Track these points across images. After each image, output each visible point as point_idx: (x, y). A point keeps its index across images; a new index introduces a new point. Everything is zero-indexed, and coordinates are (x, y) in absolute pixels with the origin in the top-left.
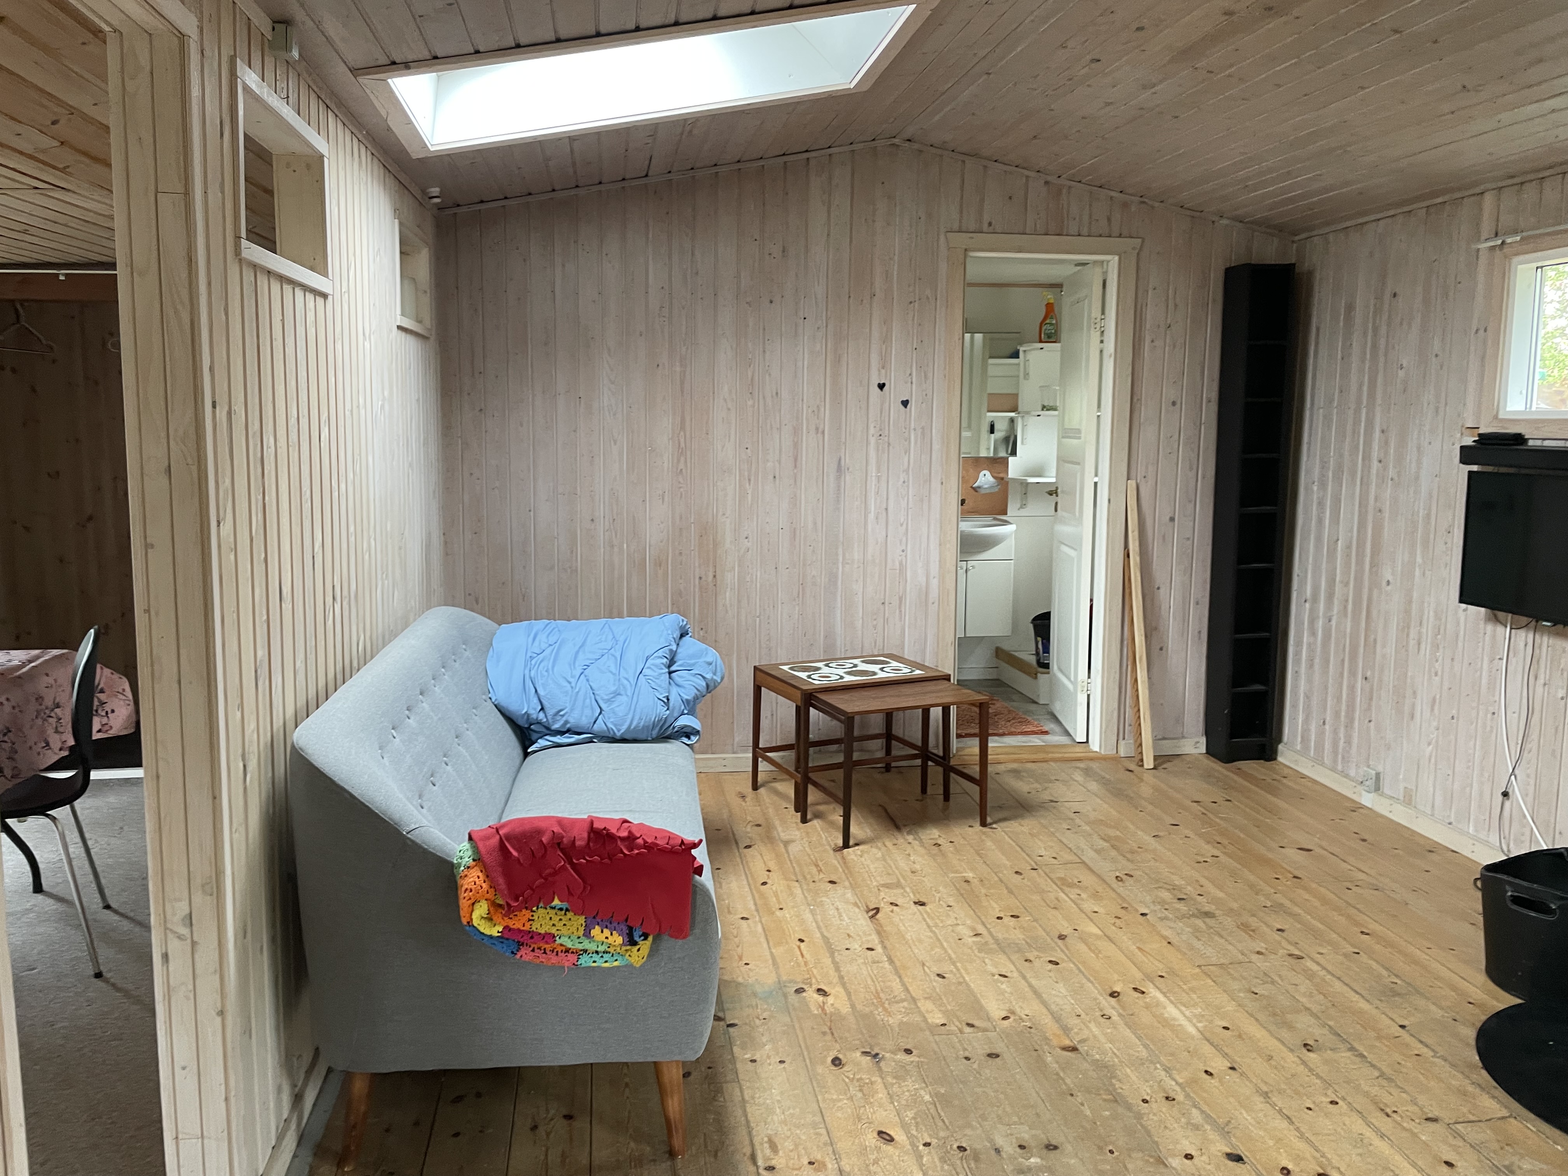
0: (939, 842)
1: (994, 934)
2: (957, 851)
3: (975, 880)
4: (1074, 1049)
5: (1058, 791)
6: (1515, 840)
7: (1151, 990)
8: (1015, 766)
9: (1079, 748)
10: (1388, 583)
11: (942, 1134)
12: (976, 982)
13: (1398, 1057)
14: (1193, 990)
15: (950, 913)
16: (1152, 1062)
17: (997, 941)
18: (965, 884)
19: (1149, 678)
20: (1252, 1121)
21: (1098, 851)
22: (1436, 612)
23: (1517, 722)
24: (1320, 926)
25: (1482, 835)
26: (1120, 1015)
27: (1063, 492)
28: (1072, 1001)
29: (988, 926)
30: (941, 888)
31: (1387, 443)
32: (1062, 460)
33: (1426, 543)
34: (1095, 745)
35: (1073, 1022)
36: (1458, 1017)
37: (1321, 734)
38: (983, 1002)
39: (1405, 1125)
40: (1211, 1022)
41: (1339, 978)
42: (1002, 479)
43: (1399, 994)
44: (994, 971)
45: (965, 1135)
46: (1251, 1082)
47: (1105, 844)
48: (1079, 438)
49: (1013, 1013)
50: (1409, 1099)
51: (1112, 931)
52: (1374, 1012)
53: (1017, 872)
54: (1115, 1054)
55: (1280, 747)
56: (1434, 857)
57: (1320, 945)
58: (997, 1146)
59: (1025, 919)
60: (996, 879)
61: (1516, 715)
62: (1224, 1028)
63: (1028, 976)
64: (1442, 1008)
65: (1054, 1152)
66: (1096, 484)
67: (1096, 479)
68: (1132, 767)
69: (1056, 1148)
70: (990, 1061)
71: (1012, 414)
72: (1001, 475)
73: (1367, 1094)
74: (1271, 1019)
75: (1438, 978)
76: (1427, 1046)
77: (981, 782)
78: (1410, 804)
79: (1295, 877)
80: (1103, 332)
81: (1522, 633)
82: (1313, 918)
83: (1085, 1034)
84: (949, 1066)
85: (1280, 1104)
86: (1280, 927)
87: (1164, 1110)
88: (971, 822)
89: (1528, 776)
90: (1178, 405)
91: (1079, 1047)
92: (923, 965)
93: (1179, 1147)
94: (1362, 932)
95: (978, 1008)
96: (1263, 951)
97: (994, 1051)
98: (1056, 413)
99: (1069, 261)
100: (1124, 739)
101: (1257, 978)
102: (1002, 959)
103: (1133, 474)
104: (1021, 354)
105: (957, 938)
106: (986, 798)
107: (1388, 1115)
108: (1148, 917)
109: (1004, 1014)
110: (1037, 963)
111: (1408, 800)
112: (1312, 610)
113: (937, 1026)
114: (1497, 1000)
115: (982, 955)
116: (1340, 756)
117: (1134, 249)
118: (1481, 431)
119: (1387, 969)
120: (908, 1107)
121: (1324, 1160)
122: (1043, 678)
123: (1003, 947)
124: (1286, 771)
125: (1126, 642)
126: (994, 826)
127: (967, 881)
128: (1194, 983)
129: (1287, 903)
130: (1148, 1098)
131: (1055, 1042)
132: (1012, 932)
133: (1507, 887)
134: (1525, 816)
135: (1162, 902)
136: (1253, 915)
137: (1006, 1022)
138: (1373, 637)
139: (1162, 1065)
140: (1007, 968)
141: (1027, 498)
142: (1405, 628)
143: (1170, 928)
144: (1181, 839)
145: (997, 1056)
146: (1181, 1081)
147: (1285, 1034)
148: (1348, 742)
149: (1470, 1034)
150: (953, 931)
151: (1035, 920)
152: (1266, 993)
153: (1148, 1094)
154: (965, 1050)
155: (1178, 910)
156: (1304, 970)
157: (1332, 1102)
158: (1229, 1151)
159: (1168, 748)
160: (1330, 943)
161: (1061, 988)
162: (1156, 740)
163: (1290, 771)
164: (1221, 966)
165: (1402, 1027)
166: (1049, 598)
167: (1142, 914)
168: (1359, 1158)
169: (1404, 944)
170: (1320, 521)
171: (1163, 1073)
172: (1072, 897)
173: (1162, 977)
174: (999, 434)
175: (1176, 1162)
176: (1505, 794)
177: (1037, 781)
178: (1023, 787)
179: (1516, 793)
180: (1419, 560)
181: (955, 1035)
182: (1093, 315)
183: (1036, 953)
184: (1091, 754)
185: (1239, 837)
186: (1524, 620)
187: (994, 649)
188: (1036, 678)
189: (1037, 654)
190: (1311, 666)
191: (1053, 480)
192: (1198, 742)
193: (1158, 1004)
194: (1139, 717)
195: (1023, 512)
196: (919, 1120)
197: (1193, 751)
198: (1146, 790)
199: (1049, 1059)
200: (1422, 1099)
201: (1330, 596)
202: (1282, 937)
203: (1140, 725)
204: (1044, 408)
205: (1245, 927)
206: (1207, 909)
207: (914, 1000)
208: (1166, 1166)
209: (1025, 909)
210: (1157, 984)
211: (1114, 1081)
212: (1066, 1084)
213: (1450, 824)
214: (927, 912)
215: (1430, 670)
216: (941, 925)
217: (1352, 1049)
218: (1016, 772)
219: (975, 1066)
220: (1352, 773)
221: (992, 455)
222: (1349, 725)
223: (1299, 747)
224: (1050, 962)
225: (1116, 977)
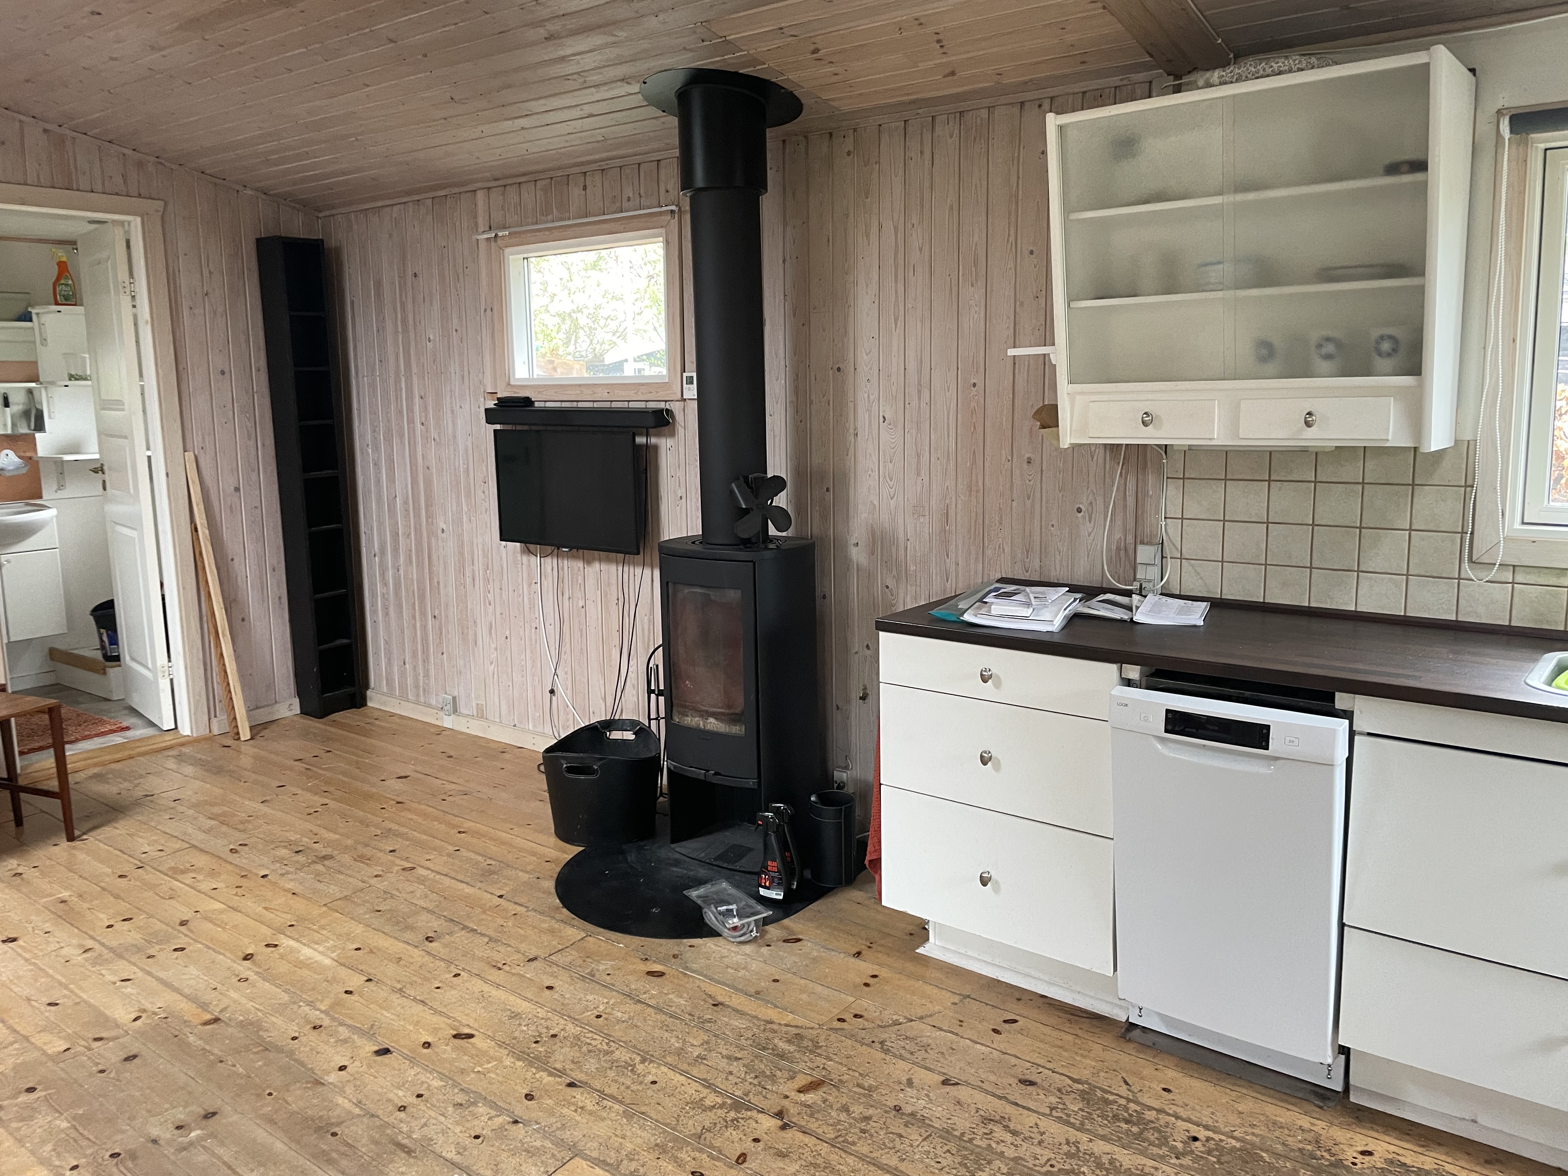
0: (20, 871)
1: (107, 944)
2: (43, 874)
3: (75, 899)
4: (216, 1020)
5: (152, 784)
6: (563, 727)
7: (284, 941)
8: (96, 770)
9: (168, 737)
10: (443, 531)
11: (89, 1151)
12: (96, 997)
13: (500, 921)
14: (323, 927)
15: (50, 939)
16: (294, 1003)
17: (111, 950)
18: (62, 905)
19: (235, 651)
20: (393, 1017)
21: (207, 832)
22: (483, 551)
23: (553, 631)
24: (425, 837)
25: (540, 729)
26: (257, 973)
27: (110, 469)
28: (206, 978)
29: (98, 938)
30: (33, 918)
31: (426, 408)
32: (104, 434)
33: (468, 494)
34: (185, 729)
35: (209, 996)
36: (540, 875)
37: (403, 674)
38: (107, 1012)
39: (513, 971)
40: (344, 949)
41: (446, 875)
42: (30, 458)
43: (494, 873)
44: (115, 979)
45: (116, 1141)
46: (387, 985)
47: (213, 822)
48: (123, 410)
49: (144, 1011)
50: (513, 950)
51: (236, 901)
52: (478, 892)
53: (120, 876)
54: (257, 1009)
55: (369, 693)
56: (506, 756)
57: (428, 853)
58: (153, 1137)
59: (140, 919)
60: (99, 889)
61: (552, 627)
62: (356, 949)
63: (153, 971)
64: (527, 872)
65: (215, 1117)
66: (149, 457)
67: (149, 453)
68: (229, 742)
69: (214, 1114)
70: (128, 1065)
71: (33, 385)
72: (28, 454)
73: (481, 959)
74: (397, 928)
75: (521, 850)
76: (520, 905)
77: (63, 794)
78: (482, 717)
79: (398, 803)
80: (133, 297)
81: (549, 560)
82: (419, 833)
83: (225, 1002)
84: (82, 1086)
85: (412, 993)
86: (391, 849)
87: (313, 1039)
88: (54, 840)
89: (566, 673)
90: (227, 375)
91: (221, 1017)
92: (29, 1000)
93: (332, 1064)
94: (460, 832)
95: (103, 1019)
96: (381, 873)
97: (131, 1054)
98: (89, 383)
99: (83, 218)
100: (216, 716)
101: (378, 898)
102: (122, 964)
103: (189, 445)
104: (34, 317)
105: (63, 961)
106: (70, 810)
107: (500, 969)
108: (269, 877)
109: (133, 1016)
110: (161, 956)
111: (481, 714)
112: (381, 561)
113: (60, 1053)
114: (565, 852)
115: (98, 968)
116: (421, 689)
117: (157, 211)
118: (499, 396)
119: (482, 856)
120: (44, 1142)
121: (455, 1023)
122: (113, 672)
123: (119, 953)
124: (376, 714)
125: (206, 618)
126: (85, 837)
127: (63, 902)
128: (323, 922)
129: (394, 827)
130: (297, 1035)
131: (196, 1021)
132: (127, 934)
133: (563, 762)
134: (568, 706)
135: (280, 860)
136: (367, 845)
137: (139, 1022)
138: (436, 580)
139: (304, 1002)
140: (127, 970)
141: (64, 479)
142: (461, 569)
143: (292, 880)
144: (290, 797)
145: (135, 1057)
146: (323, 1008)
147: (408, 936)
148: (427, 675)
149: (550, 885)
150: (57, 956)
151: (151, 916)
152: (388, 907)
153: (296, 1031)
154: (97, 1064)
155: (297, 862)
156: (418, 878)
157: (455, 976)
158: (376, 1048)
159: (263, 716)
160: (434, 849)
161: (193, 970)
162: (249, 710)
163: (379, 713)
164: (346, 898)
165: (501, 897)
166: (110, 587)
167: (263, 877)
168: (483, 1011)
169: (493, 831)
170: (378, 481)
171: (307, 1009)
172: (187, 882)
173: (292, 925)
174: (17, 407)
175: (333, 1077)
176: (552, 692)
177: (125, 780)
178: (109, 789)
179: (559, 689)
180: (465, 508)
181: (83, 1054)
182: (120, 279)
183: (157, 947)
184: (182, 740)
185: (343, 782)
186: (549, 549)
187: (47, 650)
188: (105, 673)
189: (103, 648)
190: (387, 614)
191: (97, 456)
192: (291, 705)
193: (292, 950)
194: (230, 691)
195: (61, 494)
196: (59, 1149)
197: (288, 714)
198: (246, 761)
199: (191, 1039)
200: (523, 947)
201: (396, 550)
202: (395, 857)
203: (231, 699)
204: (71, 377)
205: (362, 859)
206: (324, 853)
207: (26, 1039)
208: (323, 1084)
209: (137, 908)
210: (288, 933)
211: (261, 1033)
212: (213, 1054)
213: (515, 726)
214: (21, 947)
215: (485, 602)
216: (41, 954)
217: (465, 928)
218: (98, 777)
219: (112, 1075)
220: (433, 702)
221: (9, 431)
222: (426, 661)
223: (385, 690)
224: (175, 950)
225: (246, 941)
